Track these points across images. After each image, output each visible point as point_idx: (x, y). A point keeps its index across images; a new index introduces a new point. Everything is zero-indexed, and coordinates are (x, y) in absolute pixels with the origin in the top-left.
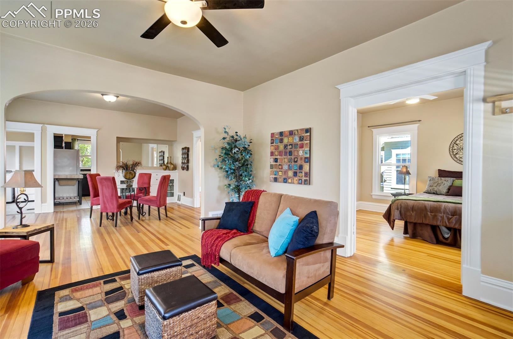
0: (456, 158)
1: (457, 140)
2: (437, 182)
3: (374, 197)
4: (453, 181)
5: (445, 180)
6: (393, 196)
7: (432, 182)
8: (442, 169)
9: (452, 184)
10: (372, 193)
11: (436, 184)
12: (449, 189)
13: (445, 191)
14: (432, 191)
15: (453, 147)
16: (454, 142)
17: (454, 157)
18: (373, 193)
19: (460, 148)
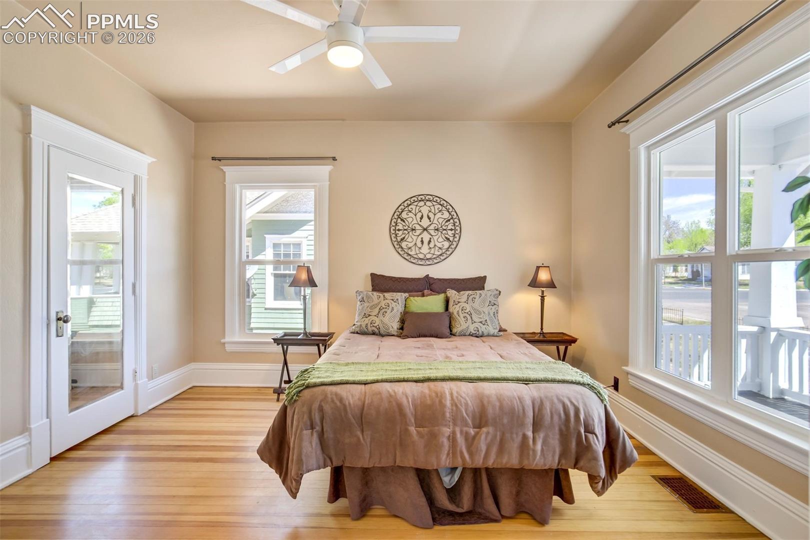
0: (402, 248)
1: (402, 212)
2: (377, 304)
3: (228, 348)
4: (406, 300)
5: (393, 300)
6: (278, 344)
7: (366, 304)
8: (378, 274)
9: (405, 307)
10: (225, 339)
11: (377, 310)
12: (402, 321)
13: (395, 326)
14: (370, 329)
15: (396, 225)
16: (398, 214)
17: (398, 246)
18: (227, 339)
19: (409, 227)
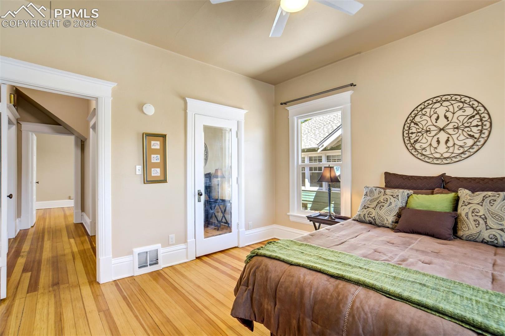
0: (415, 149)
1: (416, 116)
2: (377, 199)
3: (292, 219)
4: (408, 197)
5: (392, 196)
6: (310, 221)
7: (368, 198)
8: (391, 173)
9: (407, 203)
10: (289, 212)
11: (375, 203)
12: (399, 215)
13: (390, 219)
14: (367, 219)
15: (409, 129)
16: (412, 118)
17: (412, 148)
18: (291, 213)
19: (423, 129)
